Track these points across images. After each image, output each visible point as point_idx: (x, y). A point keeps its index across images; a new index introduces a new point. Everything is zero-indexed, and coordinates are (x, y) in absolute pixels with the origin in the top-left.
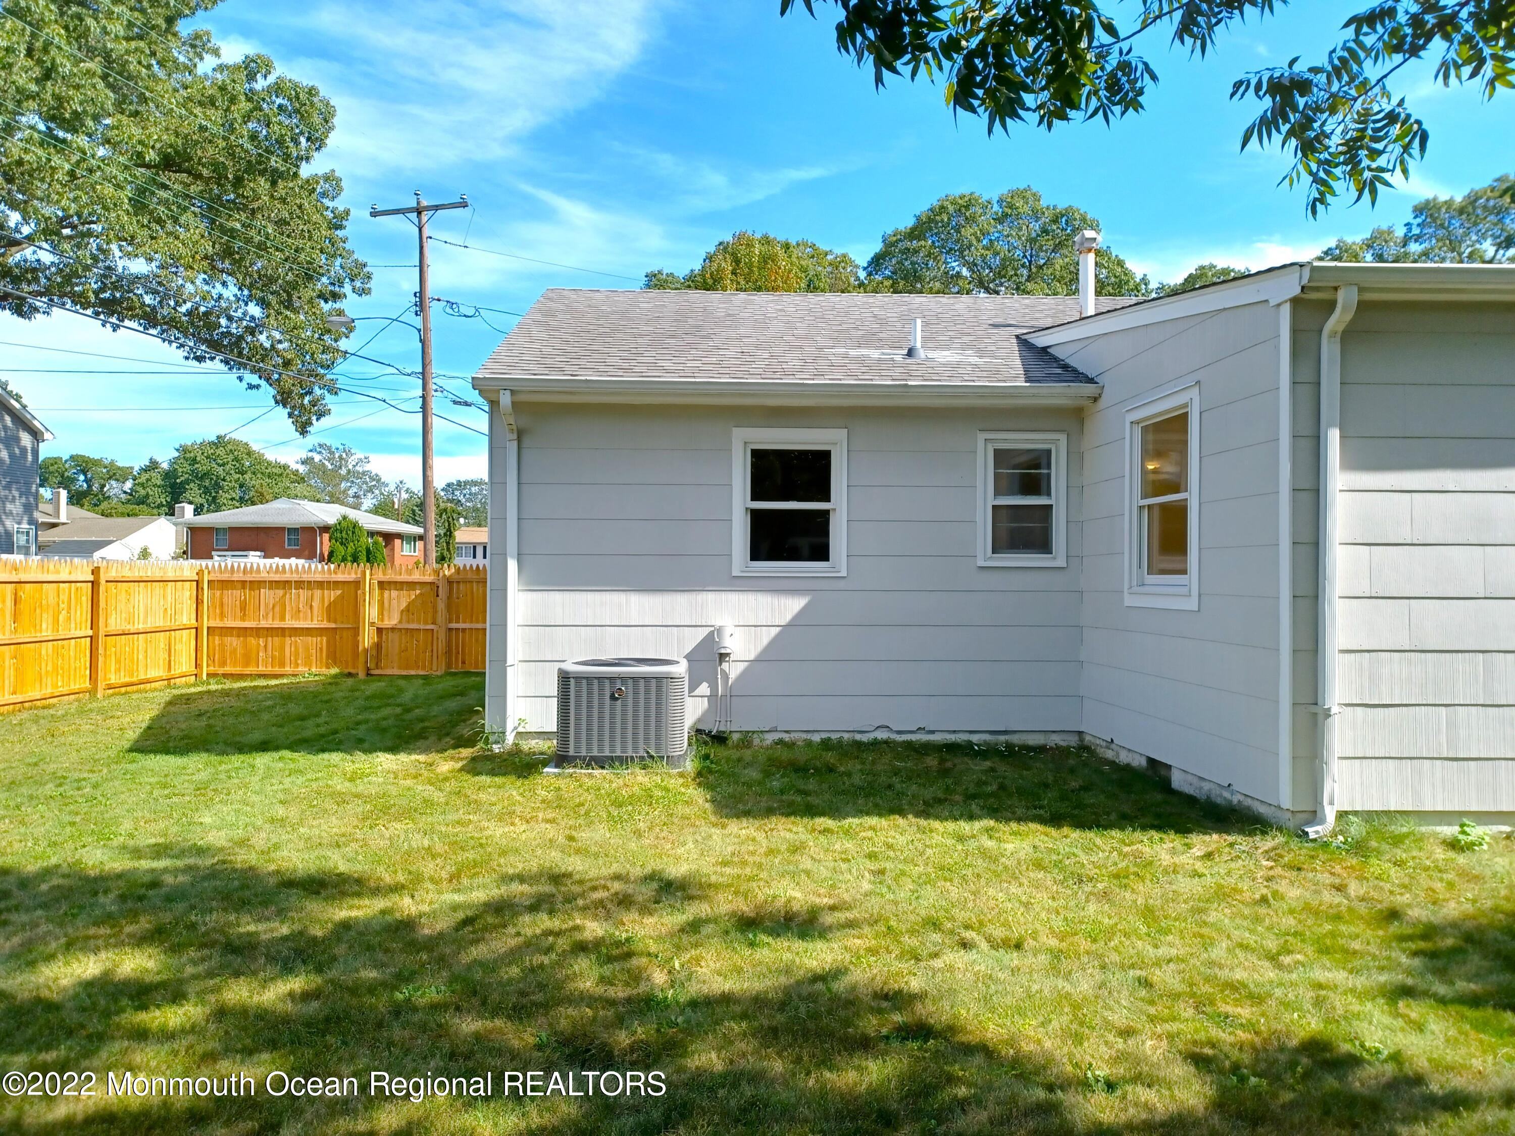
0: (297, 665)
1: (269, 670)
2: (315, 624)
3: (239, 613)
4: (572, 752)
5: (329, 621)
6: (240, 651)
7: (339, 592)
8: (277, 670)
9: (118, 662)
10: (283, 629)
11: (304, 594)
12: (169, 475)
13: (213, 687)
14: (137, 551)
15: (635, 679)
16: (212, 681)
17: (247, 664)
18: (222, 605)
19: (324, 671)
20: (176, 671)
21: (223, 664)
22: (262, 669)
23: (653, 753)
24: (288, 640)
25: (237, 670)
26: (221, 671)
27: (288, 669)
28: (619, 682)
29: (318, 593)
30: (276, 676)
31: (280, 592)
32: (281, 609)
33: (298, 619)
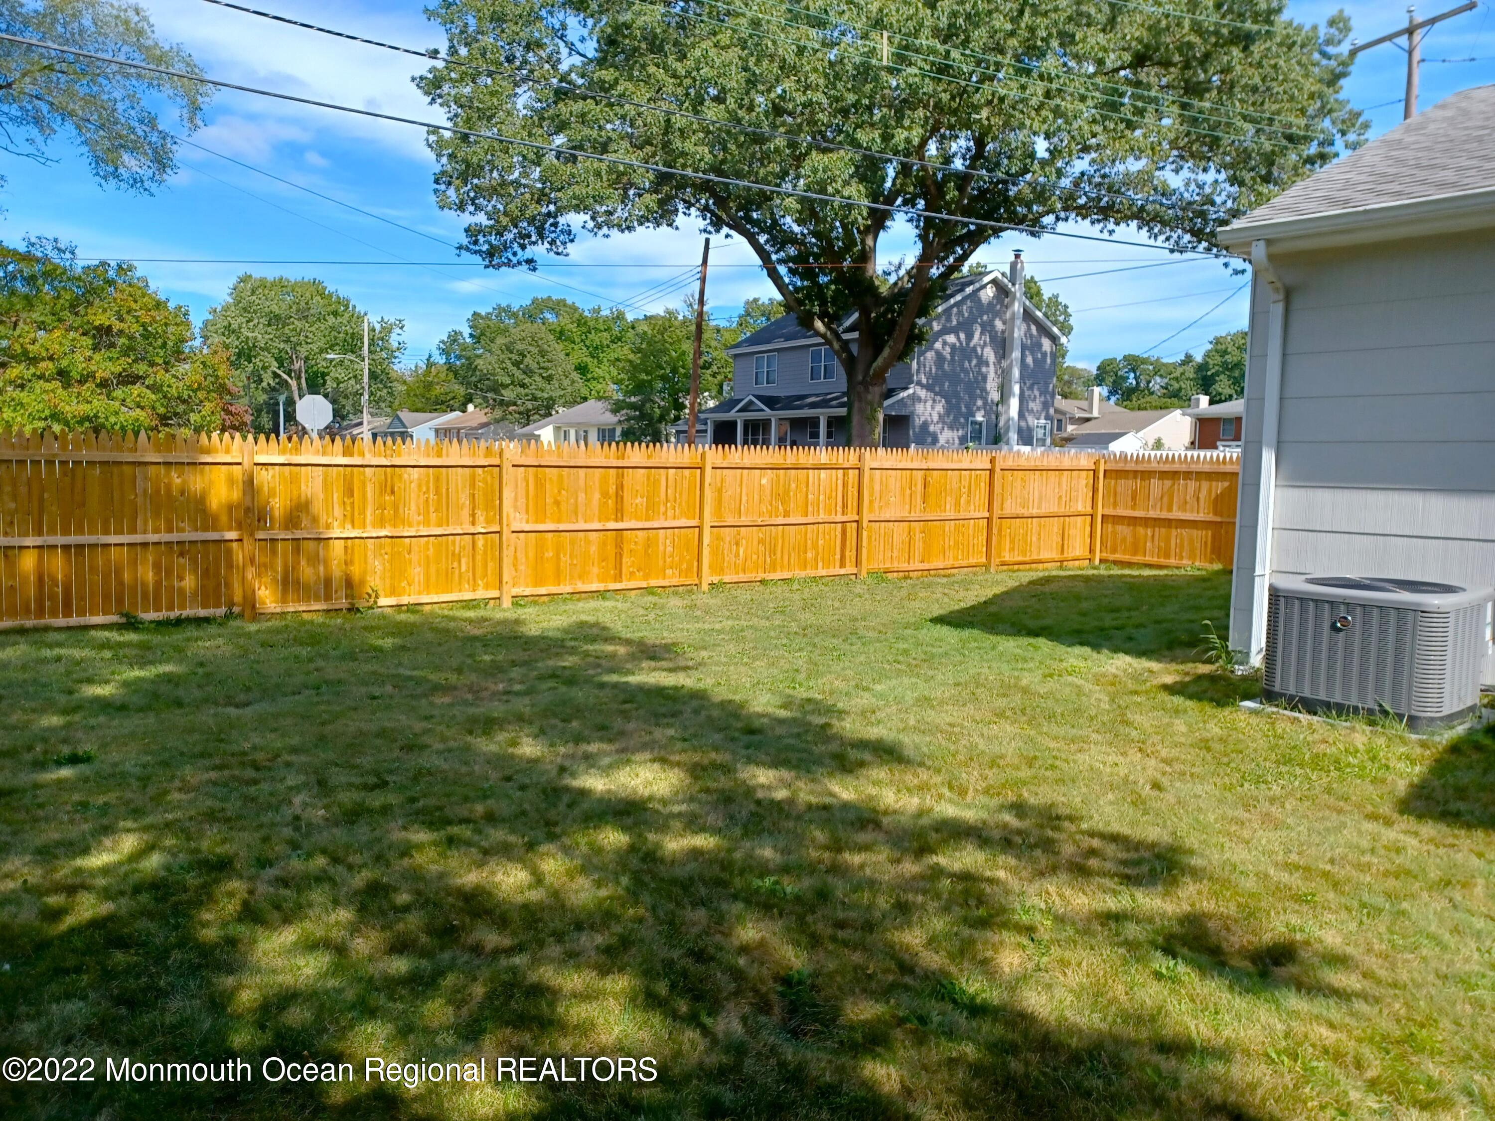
0: (1181, 558)
1: (1155, 560)
2: (1201, 517)
3: (1130, 503)
4: (1277, 688)
5: (1215, 514)
6: (1129, 539)
7: (1226, 484)
8: (1162, 561)
9: (1012, 541)
10: (1170, 520)
11: (1192, 485)
12: (1202, 368)
13: (1103, 572)
14: (1151, 442)
15: (1365, 607)
16: (1103, 566)
17: (1135, 553)
18: (1115, 494)
19: (1207, 566)
20: (1069, 554)
21: (1114, 551)
22: (1148, 559)
23: (1388, 707)
24: (1174, 532)
25: (1127, 558)
26: (1112, 557)
27: (1172, 561)
28: (1342, 608)
29: (1205, 485)
30: (1160, 567)
31: (1168, 483)
32: (1168, 499)
33: (1185, 510)
